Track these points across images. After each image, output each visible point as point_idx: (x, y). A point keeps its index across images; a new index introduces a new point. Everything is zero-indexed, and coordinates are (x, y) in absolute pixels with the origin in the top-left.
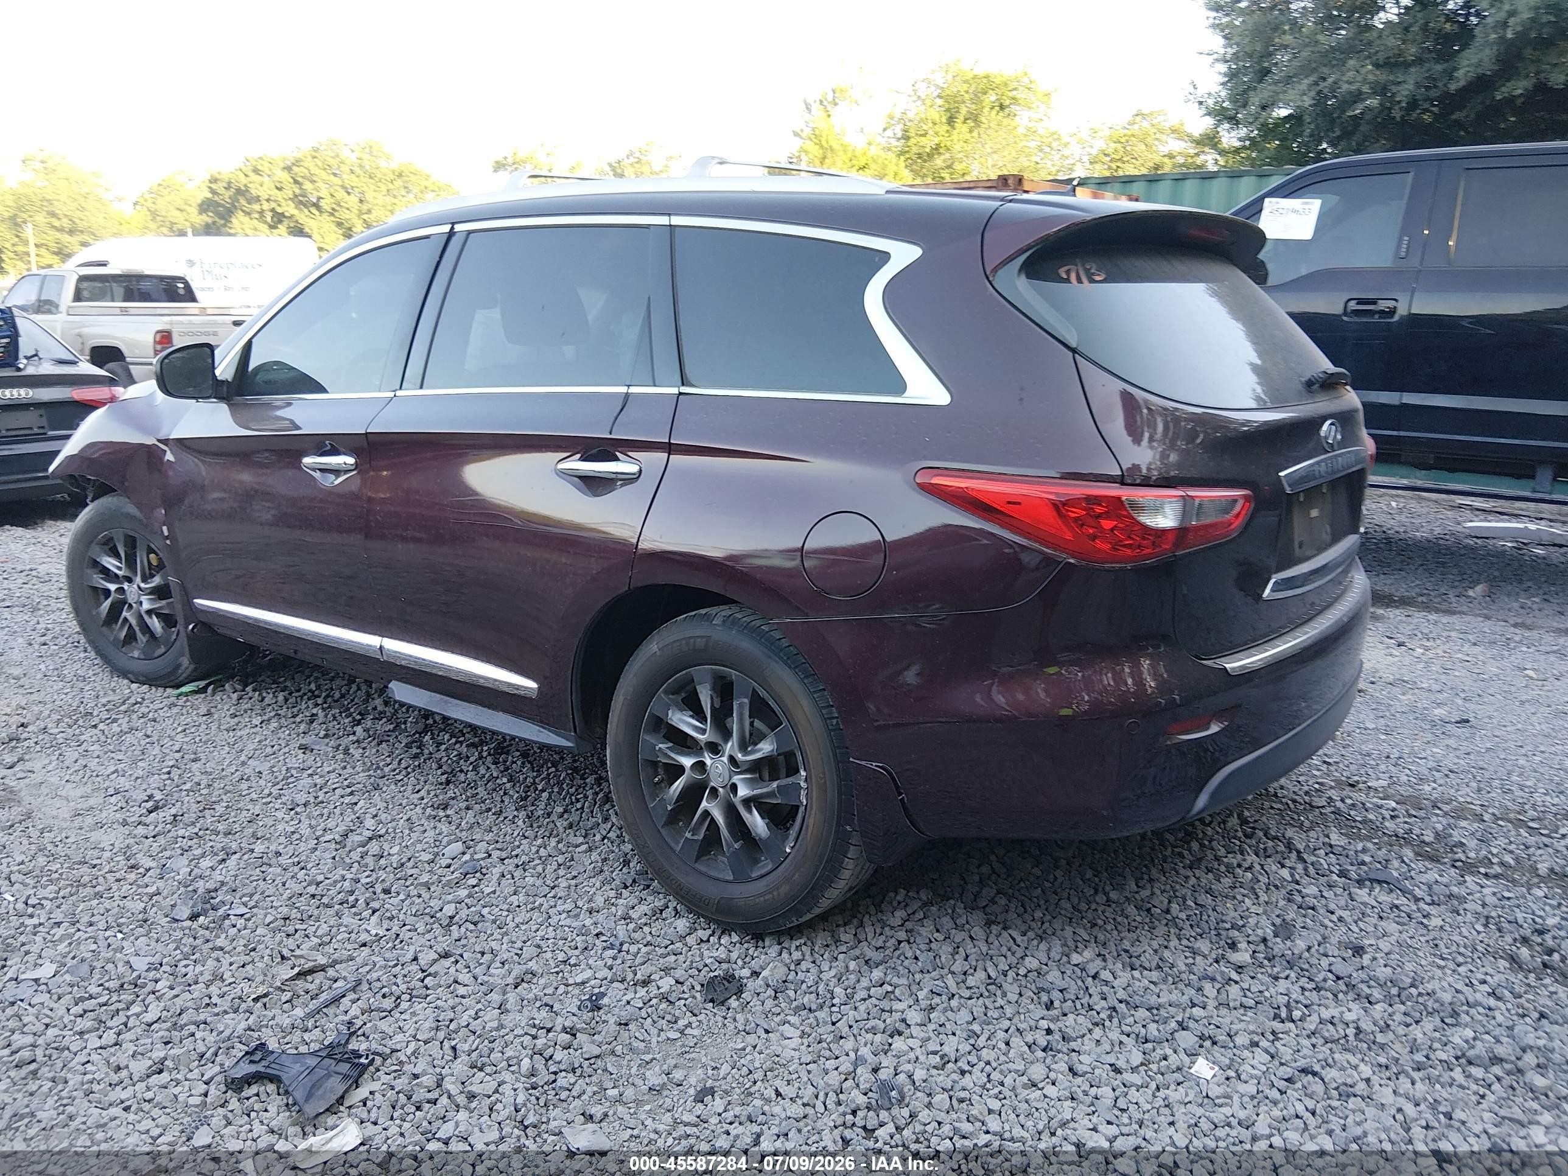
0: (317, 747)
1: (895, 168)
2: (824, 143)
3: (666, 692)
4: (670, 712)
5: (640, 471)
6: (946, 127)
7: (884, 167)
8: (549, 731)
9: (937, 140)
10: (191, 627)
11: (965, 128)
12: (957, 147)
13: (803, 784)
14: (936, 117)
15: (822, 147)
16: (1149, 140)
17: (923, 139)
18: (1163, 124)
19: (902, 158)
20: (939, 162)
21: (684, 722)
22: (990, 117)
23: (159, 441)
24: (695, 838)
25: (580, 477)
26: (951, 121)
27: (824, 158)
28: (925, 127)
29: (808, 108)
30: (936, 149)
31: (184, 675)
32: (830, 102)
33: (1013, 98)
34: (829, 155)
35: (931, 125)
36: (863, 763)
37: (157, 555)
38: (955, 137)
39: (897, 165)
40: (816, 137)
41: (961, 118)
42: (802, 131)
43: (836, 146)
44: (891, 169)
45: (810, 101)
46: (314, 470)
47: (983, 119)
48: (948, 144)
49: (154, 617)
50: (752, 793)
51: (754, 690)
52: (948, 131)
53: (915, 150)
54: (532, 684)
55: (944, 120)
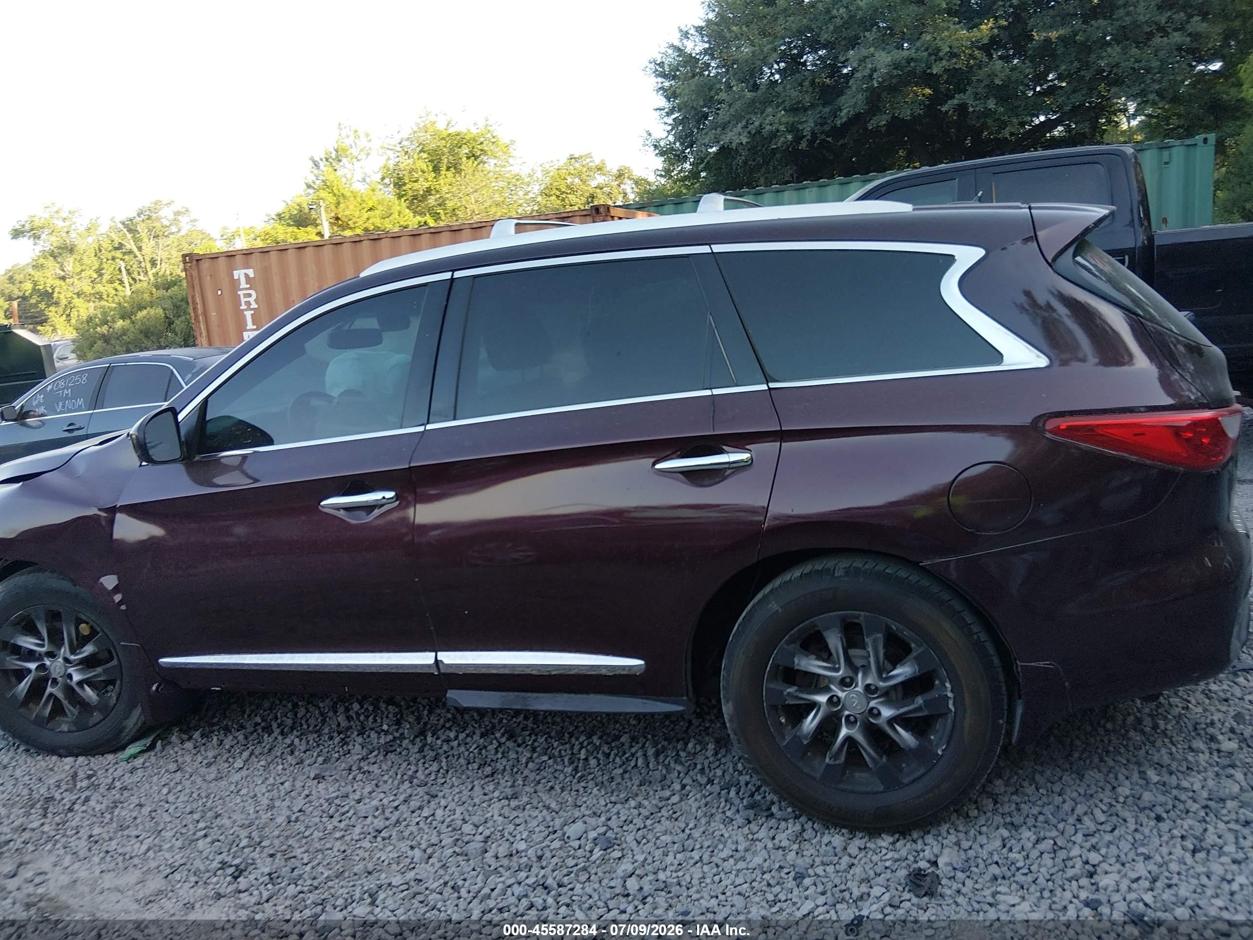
0: (327, 773)
1: (398, 208)
2: (336, 191)
3: (789, 642)
4: (796, 661)
5: (752, 459)
6: (433, 175)
7: (390, 208)
8: (656, 700)
9: (427, 185)
10: (154, 688)
11: (450, 174)
12: (445, 189)
13: (950, 695)
14: (424, 167)
15: (335, 195)
16: (584, 176)
17: (416, 184)
18: (590, 164)
19: (403, 200)
20: (432, 200)
21: (814, 665)
22: (467, 165)
23: (100, 510)
24: (837, 762)
25: (682, 473)
26: (436, 169)
27: (338, 203)
28: (416, 175)
29: (316, 165)
30: (427, 191)
31: (127, 738)
32: (336, 157)
33: (482, 150)
34: (341, 200)
35: (420, 173)
36: (1033, 664)
37: (87, 623)
38: (442, 182)
39: (399, 205)
40: (327, 186)
41: (444, 168)
42: (314, 183)
43: (348, 194)
44: (396, 208)
45: (317, 158)
46: (338, 509)
47: (462, 167)
48: (438, 187)
49: (86, 687)
50: (898, 712)
51: (886, 625)
52: (435, 178)
53: (410, 193)
54: (640, 662)
55: (431, 168)
